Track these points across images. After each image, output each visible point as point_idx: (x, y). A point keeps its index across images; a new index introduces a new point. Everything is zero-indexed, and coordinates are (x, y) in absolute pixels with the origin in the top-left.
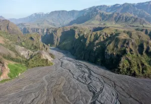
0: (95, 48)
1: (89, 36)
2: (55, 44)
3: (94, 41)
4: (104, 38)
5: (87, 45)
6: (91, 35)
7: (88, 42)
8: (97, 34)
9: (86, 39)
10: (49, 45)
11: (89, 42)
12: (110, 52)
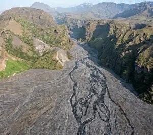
0: (124, 54)
1: (122, 35)
2: (87, 39)
3: (127, 43)
4: (140, 40)
5: (116, 47)
6: (125, 34)
7: (118, 43)
8: (133, 33)
9: (117, 39)
10: (80, 39)
11: (120, 43)
12: (141, 64)
